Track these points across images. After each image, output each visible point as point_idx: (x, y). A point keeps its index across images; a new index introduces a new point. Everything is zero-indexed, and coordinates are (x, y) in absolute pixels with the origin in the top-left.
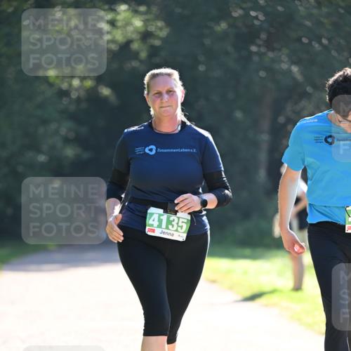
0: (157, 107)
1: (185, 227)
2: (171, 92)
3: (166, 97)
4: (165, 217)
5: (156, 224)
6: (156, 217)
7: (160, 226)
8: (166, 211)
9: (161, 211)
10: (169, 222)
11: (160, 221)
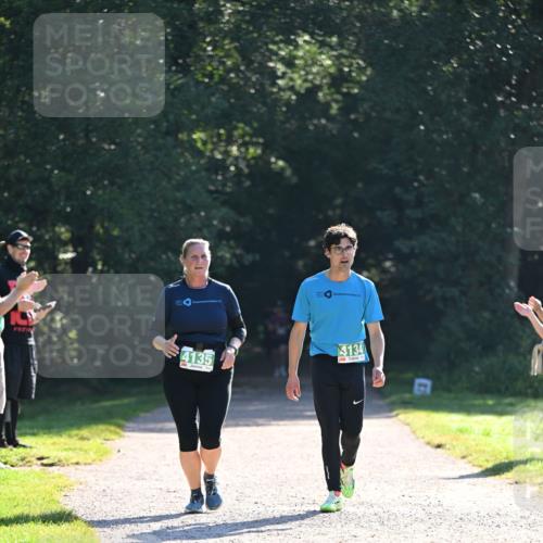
0: (193, 268)
1: (211, 361)
2: (204, 256)
3: (201, 260)
4: (194, 354)
5: (187, 359)
6: (187, 354)
7: (190, 361)
8: (195, 350)
9: (191, 349)
10: (198, 358)
11: (191, 357)
